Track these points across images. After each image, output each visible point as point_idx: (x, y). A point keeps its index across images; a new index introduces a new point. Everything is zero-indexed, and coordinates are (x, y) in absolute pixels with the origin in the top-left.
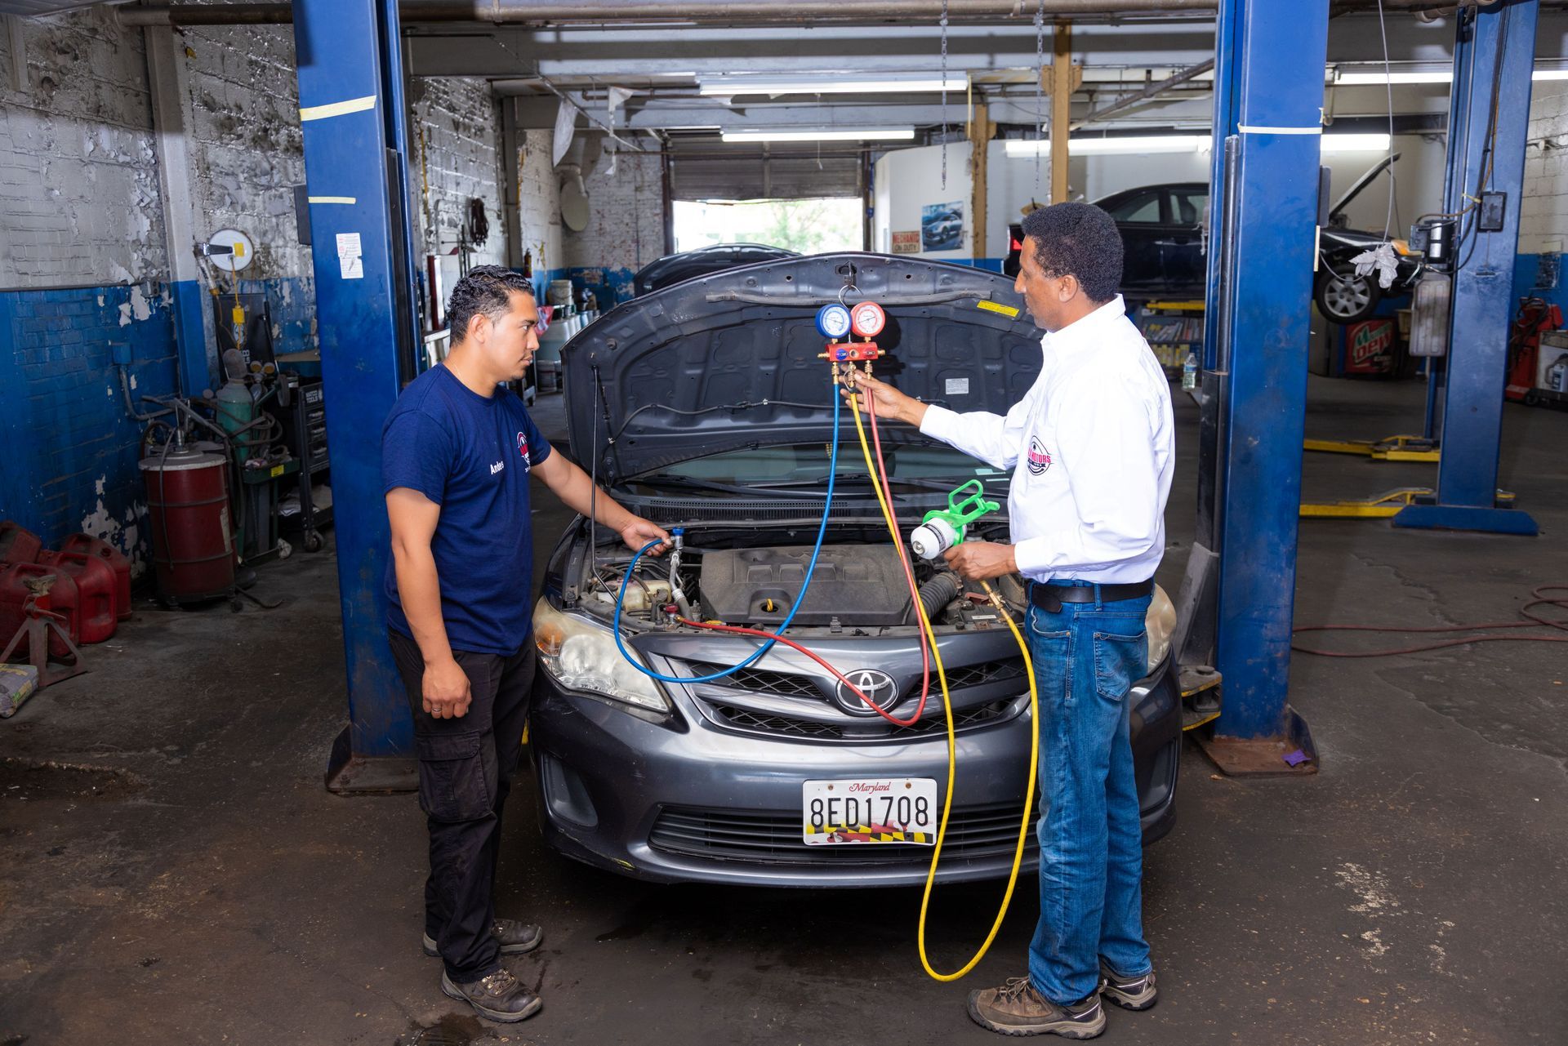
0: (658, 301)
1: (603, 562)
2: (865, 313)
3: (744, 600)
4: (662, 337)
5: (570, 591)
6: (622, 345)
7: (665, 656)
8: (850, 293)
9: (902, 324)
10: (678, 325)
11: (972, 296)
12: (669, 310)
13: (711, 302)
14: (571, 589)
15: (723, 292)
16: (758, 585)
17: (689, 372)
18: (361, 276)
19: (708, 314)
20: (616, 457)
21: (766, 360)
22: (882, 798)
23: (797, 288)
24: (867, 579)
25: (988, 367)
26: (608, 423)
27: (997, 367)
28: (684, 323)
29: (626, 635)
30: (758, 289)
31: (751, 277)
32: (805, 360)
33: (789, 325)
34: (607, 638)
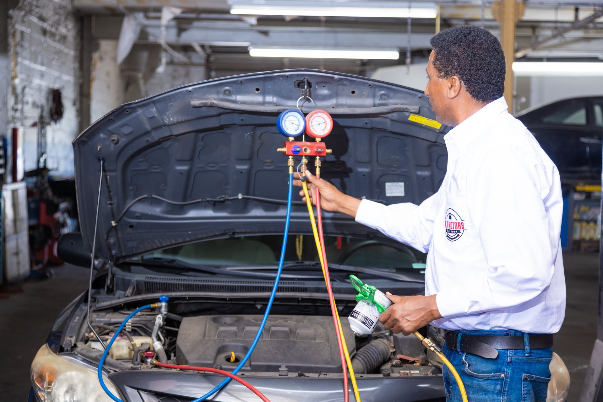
0: (152, 105)
2: (317, 119)
4: (156, 136)
6: (123, 141)
7: (138, 389)
8: (307, 104)
9: (350, 133)
10: (168, 126)
11: (404, 110)
12: (161, 112)
13: (195, 107)
15: (204, 99)
16: (224, 341)
17: (179, 168)
19: (193, 117)
20: (118, 239)
21: (241, 161)
23: (264, 98)
24: (315, 339)
25: (419, 173)
26: (111, 208)
27: (426, 173)
28: (174, 124)
29: (108, 372)
30: (233, 98)
31: (227, 88)
32: (272, 162)
33: (259, 131)
34: (92, 374)
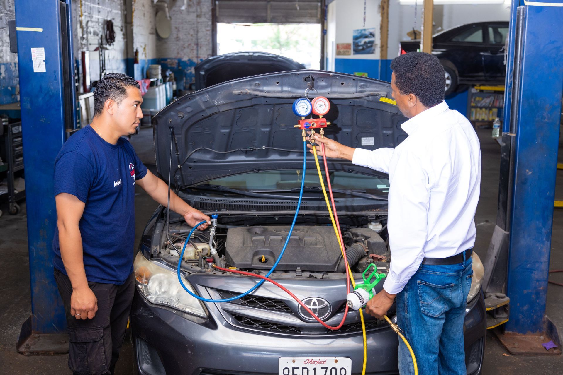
0: (206, 93)
1: (173, 232)
2: (319, 103)
3: (250, 256)
4: (208, 112)
5: (155, 249)
6: (186, 116)
7: (205, 287)
8: (311, 92)
9: (339, 108)
10: (217, 106)
11: (376, 95)
12: (212, 98)
13: (235, 95)
14: (156, 248)
15: (242, 89)
16: (257, 247)
17: (223, 131)
18: (44, 71)
19: (234, 101)
20: (182, 175)
21: (264, 126)
22: (322, 368)
23: (282, 88)
24: (316, 245)
25: (385, 132)
26: (178, 157)
27: (389, 132)
28: (221, 105)
29: (185, 274)
30: (261, 88)
31: (257, 82)
32: (286, 126)
33: (277, 108)
34: (173, 275)
